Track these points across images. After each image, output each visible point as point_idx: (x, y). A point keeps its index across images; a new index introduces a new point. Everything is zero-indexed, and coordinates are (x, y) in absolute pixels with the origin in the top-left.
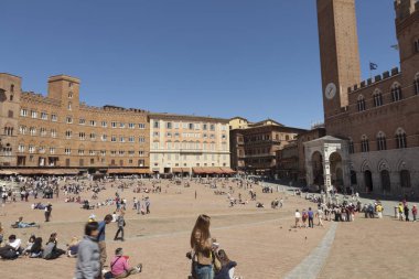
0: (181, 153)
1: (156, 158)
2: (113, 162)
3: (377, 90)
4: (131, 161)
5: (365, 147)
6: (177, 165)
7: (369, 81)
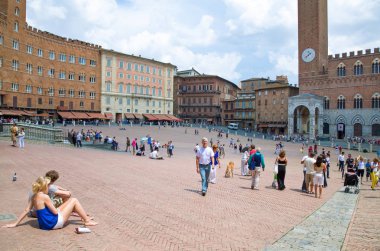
0: (133, 97)
1: (108, 102)
2: (62, 103)
3: (359, 62)
4: (82, 104)
5: (341, 104)
6: (128, 110)
7: (352, 53)
